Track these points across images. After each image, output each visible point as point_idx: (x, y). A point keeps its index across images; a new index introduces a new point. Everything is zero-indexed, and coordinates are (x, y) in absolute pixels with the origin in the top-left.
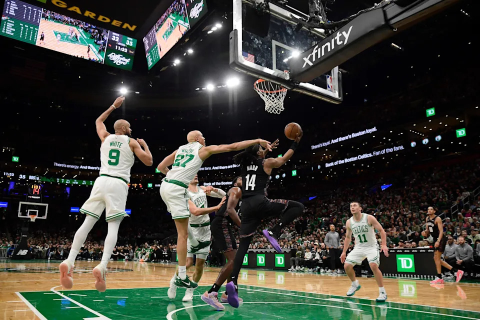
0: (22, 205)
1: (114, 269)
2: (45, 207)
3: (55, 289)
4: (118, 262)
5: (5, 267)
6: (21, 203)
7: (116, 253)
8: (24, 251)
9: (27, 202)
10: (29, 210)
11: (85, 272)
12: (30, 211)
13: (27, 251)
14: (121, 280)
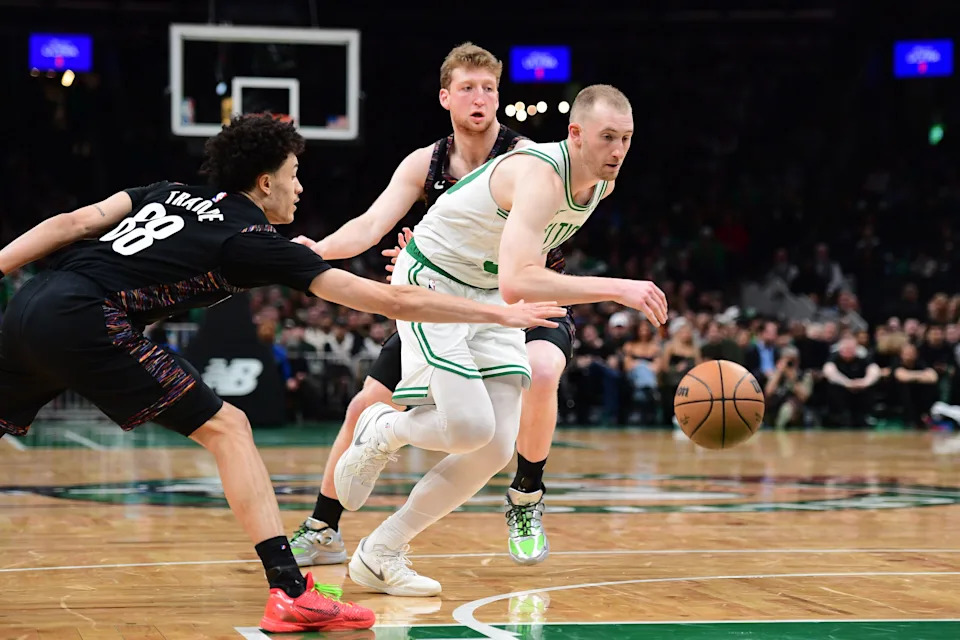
0: (189, 45)
1: (857, 488)
2: (341, 51)
3: (477, 613)
4: (871, 436)
5: (130, 474)
6: (179, 33)
7: (862, 374)
8: (239, 365)
9: (218, 21)
10: (239, 83)
11: (666, 508)
12: (246, 91)
13: (254, 367)
14: (918, 560)
